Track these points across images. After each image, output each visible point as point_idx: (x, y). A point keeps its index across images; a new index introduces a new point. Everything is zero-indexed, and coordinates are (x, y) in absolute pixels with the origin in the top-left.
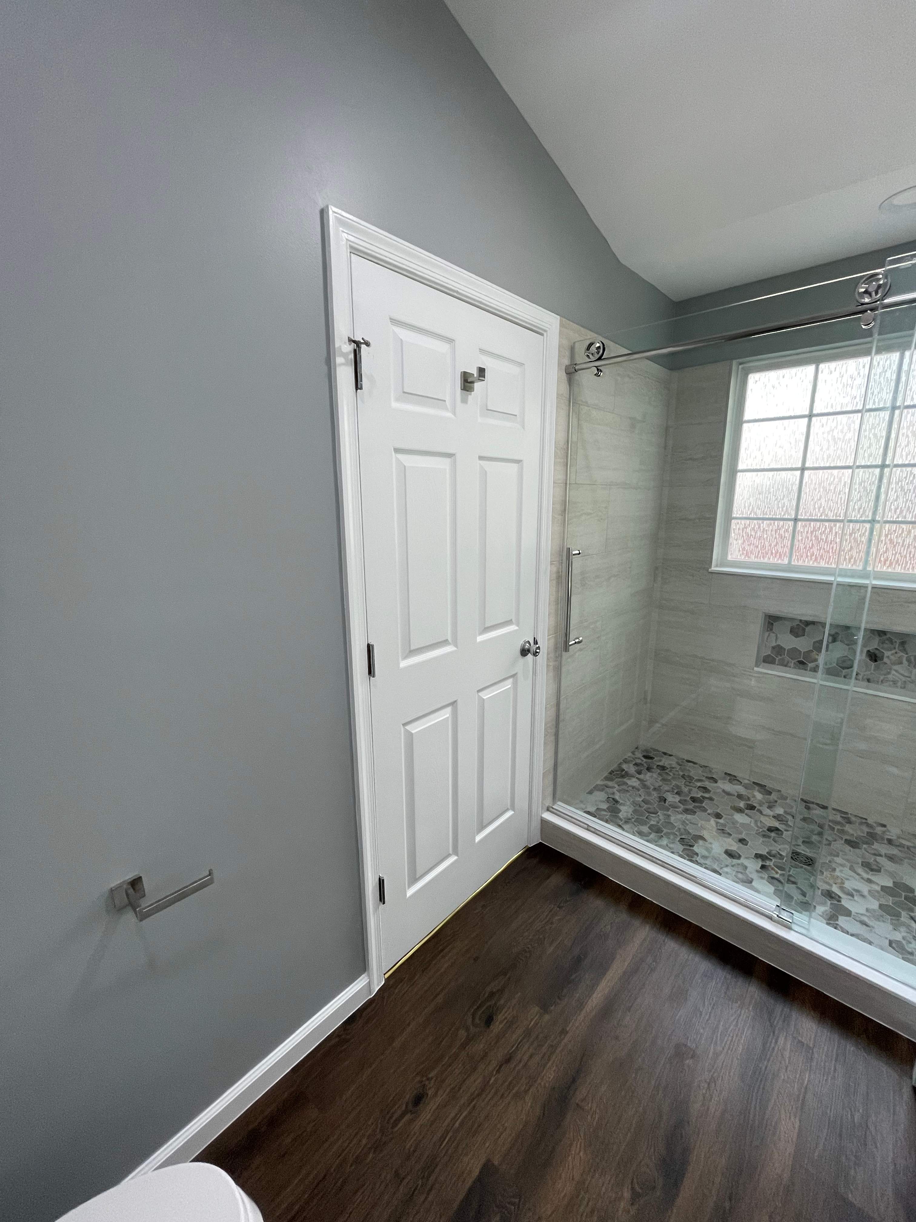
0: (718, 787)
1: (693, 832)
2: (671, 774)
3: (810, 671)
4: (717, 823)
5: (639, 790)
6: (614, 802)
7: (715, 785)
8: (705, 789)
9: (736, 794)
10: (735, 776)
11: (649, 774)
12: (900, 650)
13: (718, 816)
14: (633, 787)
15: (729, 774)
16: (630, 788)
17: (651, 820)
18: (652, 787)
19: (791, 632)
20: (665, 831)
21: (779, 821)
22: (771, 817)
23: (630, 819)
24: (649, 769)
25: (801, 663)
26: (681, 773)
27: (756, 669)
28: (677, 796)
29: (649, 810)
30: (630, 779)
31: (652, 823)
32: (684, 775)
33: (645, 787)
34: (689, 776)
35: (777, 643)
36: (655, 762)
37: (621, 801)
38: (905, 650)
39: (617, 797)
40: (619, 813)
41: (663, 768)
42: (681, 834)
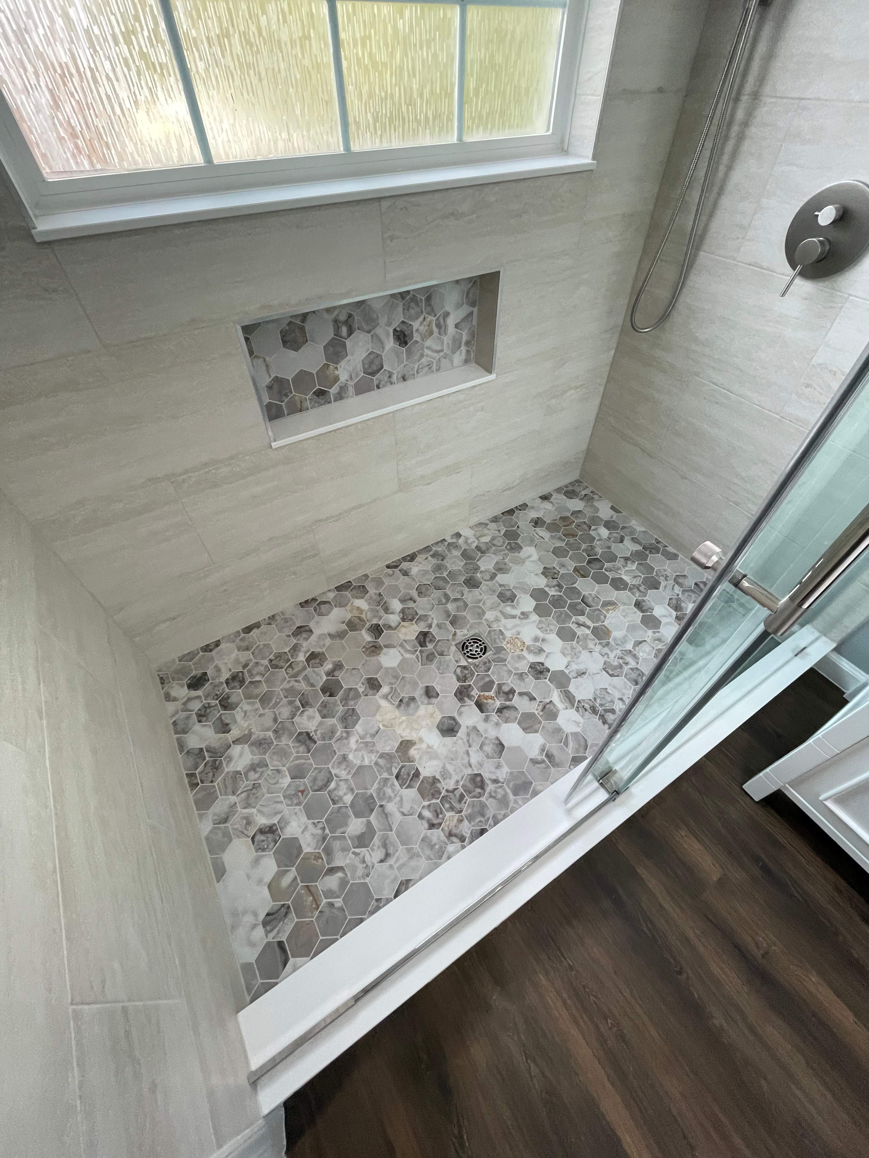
0: (321, 637)
1: (391, 746)
2: (258, 678)
3: (335, 401)
4: (385, 697)
5: (263, 764)
6: (270, 836)
7: (313, 638)
8: (314, 658)
9: (344, 627)
10: (314, 600)
11: (238, 714)
12: (428, 313)
13: (374, 685)
14: (253, 767)
15: (306, 602)
16: (252, 775)
17: (341, 798)
18: (270, 734)
19: (284, 343)
20: (372, 791)
21: (412, 620)
22: (402, 623)
23: (324, 839)
24: (226, 704)
25: (321, 393)
26: (266, 662)
27: (274, 445)
28: (310, 711)
29: (320, 783)
30: (230, 759)
31: (348, 799)
32: (271, 661)
33: (261, 744)
34: (279, 656)
35: (273, 376)
36: (217, 681)
37: (275, 821)
38: (432, 312)
39: (262, 821)
40: (300, 849)
41: (236, 679)
42: (389, 770)
